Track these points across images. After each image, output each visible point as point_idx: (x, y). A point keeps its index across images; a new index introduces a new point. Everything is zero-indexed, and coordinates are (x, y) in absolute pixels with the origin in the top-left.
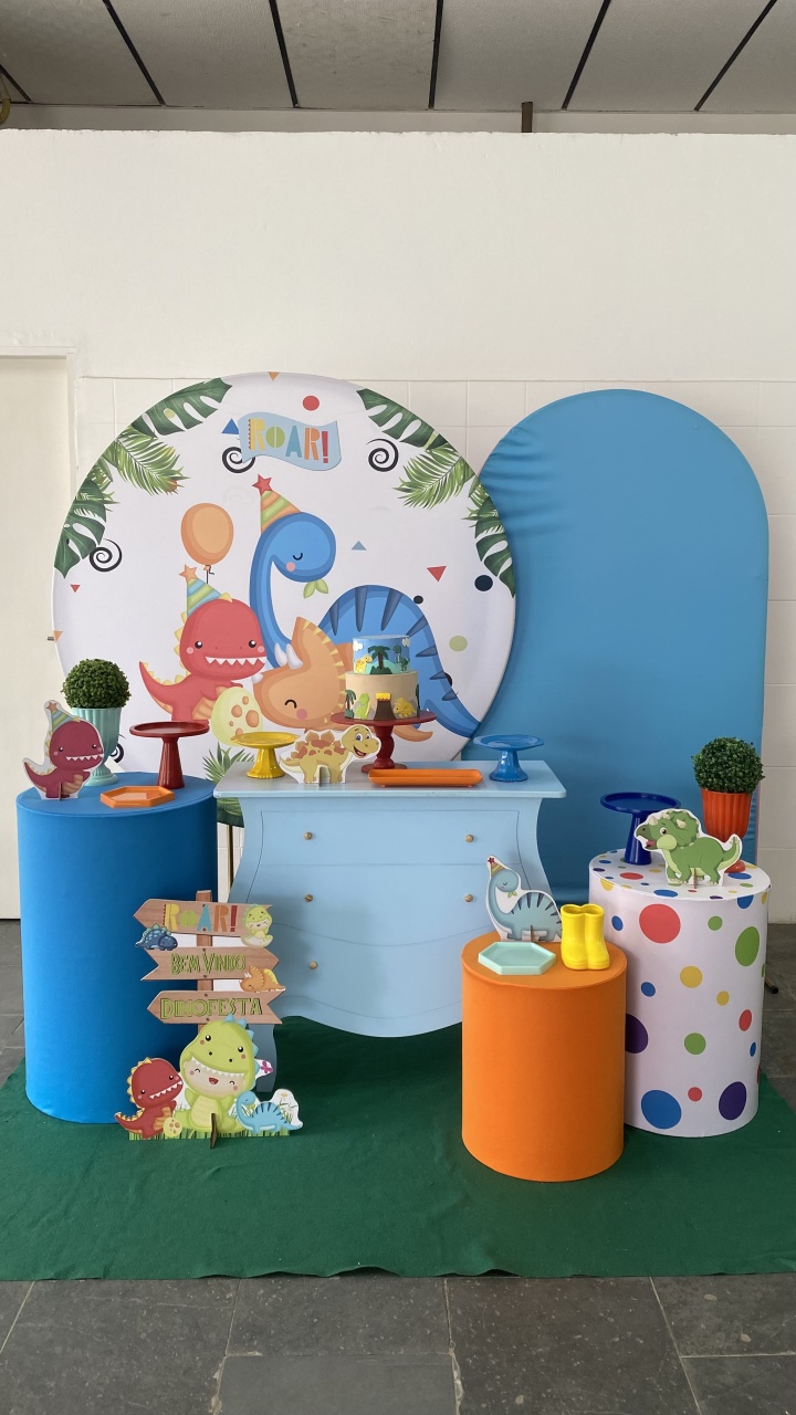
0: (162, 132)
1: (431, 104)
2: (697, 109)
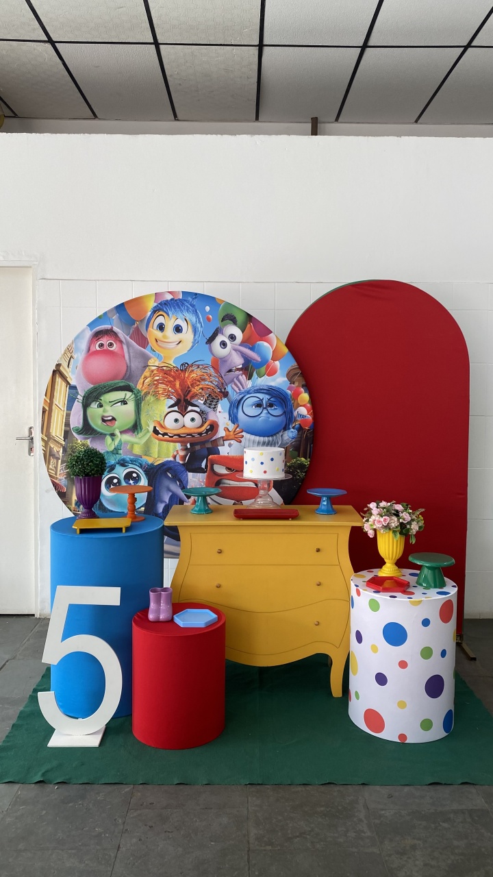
2: (416, 121)
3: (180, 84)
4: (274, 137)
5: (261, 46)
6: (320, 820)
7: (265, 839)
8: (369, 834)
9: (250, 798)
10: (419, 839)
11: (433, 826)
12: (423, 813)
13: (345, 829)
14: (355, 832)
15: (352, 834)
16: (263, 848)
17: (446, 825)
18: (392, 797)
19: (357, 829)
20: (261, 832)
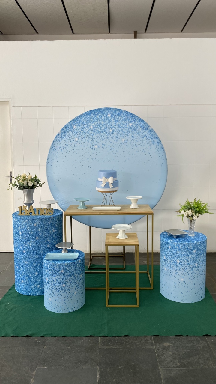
1: (109, 32)
2: (182, 31)
3: (74, 17)
4: (115, 40)
7: (106, 343)
10: (172, 343)
16: (104, 347)
19: (146, 339)
20: (104, 340)
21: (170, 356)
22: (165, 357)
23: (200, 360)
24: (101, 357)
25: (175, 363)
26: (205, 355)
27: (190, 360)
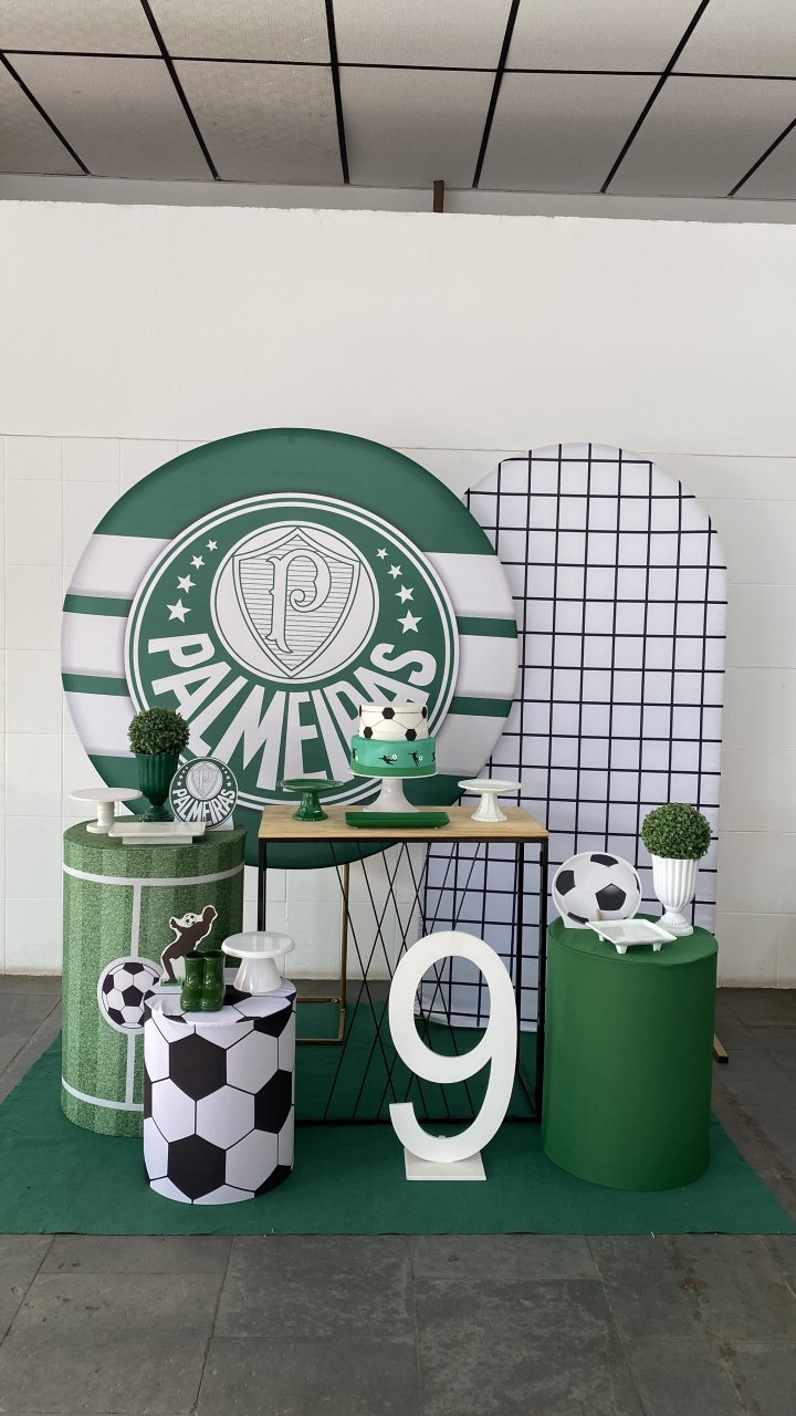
0: (58, 203)
1: (347, 180)
2: (603, 191)
3: (215, 123)
4: (350, 213)
5: (335, 65)
6: (334, 1293)
7: (241, 1321)
8: (405, 1315)
9: (232, 1258)
10: (481, 1325)
11: (507, 1304)
12: (498, 1284)
13: (369, 1308)
14: (384, 1312)
15: (378, 1315)
16: (232, 1335)
17: (527, 1303)
18: (456, 1259)
19: (389, 1307)
20: (237, 1310)
21: (465, 1374)
22: (447, 1375)
23: (572, 1388)
24: (215, 1373)
25: (482, 1400)
26: (593, 1369)
27: (536, 1390)
